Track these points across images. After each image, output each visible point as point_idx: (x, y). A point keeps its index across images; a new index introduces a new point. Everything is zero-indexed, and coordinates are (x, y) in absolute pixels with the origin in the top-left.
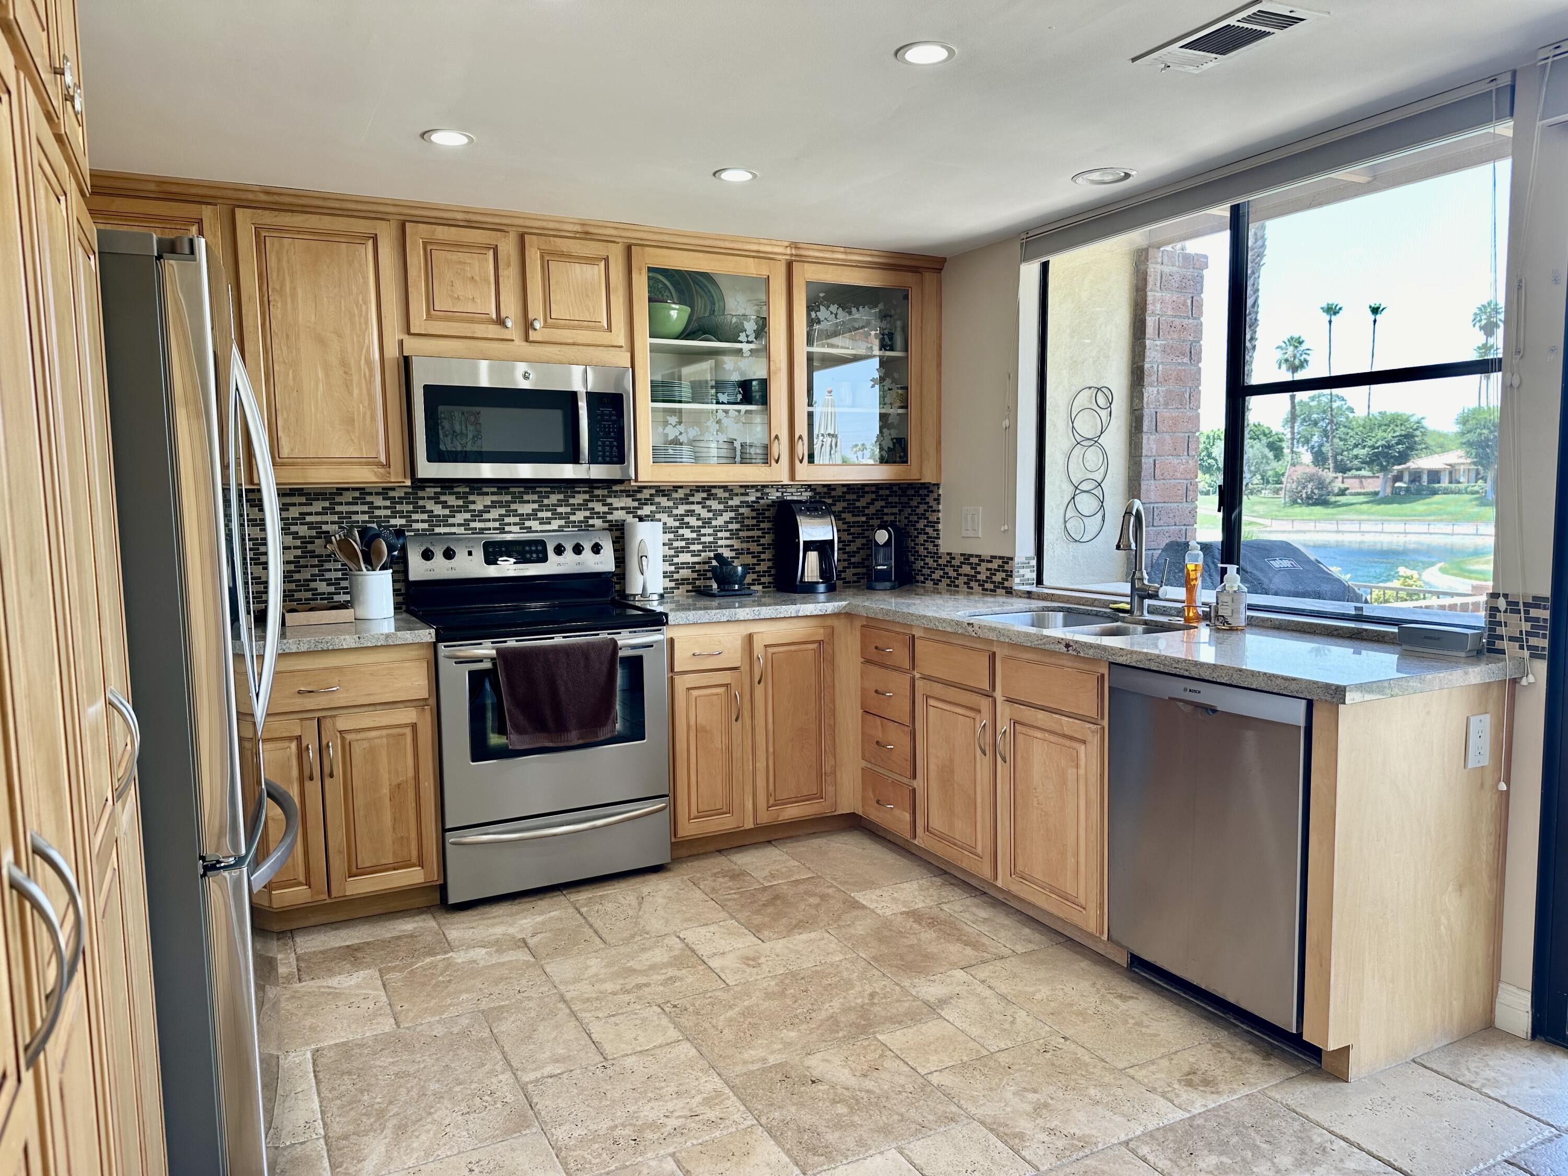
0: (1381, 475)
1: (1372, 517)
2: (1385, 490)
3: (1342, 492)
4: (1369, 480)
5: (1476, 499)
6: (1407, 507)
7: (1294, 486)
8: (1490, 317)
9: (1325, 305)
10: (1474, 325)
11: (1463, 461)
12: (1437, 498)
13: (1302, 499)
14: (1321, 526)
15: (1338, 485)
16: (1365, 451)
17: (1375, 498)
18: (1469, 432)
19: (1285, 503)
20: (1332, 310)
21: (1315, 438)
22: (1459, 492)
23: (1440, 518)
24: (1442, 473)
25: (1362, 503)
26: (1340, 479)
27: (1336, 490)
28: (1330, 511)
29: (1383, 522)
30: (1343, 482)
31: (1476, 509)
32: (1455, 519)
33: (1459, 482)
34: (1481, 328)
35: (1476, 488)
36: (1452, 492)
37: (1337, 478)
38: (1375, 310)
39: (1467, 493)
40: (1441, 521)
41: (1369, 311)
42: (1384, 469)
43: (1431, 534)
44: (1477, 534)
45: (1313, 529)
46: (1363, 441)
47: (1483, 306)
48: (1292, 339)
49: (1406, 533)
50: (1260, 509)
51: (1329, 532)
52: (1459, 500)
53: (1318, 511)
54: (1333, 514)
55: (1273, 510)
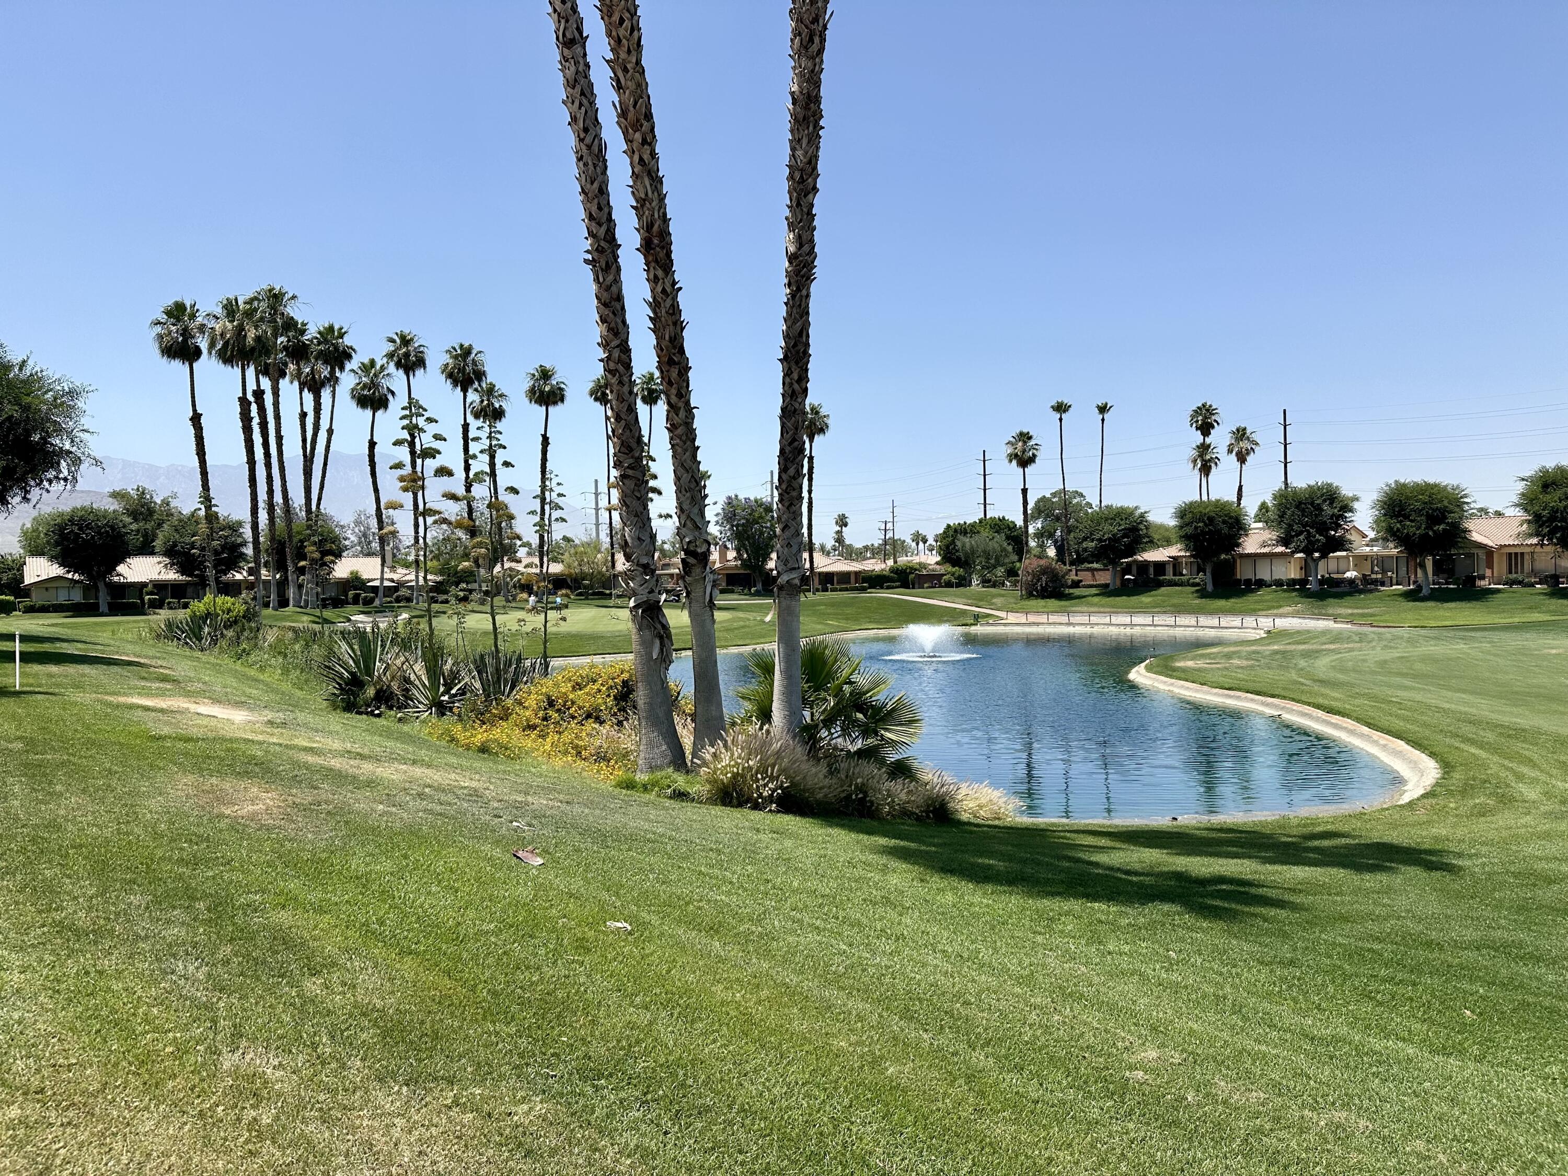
0: (1110, 567)
1: (1102, 610)
2: (1114, 583)
3: (1076, 584)
4: (1100, 573)
5: (1197, 591)
6: (1134, 599)
7: (1029, 578)
8: (1206, 418)
9: (1054, 403)
10: (1191, 425)
11: (1182, 554)
12: (1163, 590)
13: (1037, 592)
14: (1053, 618)
15: (1072, 576)
16: (1093, 544)
17: (1106, 591)
18: (1187, 525)
19: (1022, 595)
20: (1061, 408)
21: (1058, 533)
22: (1181, 584)
23: (1164, 609)
24: (1167, 566)
25: (1093, 596)
26: (1074, 572)
27: (1070, 582)
28: (1063, 603)
30: (1077, 575)
31: (1197, 601)
32: (1178, 610)
33: (1182, 575)
34: (1197, 429)
35: (1197, 580)
36: (1177, 584)
37: (1071, 570)
38: (1103, 409)
39: (1189, 585)
40: (1165, 612)
41: (1097, 411)
42: (1114, 562)
43: (1156, 626)
44: (1197, 626)
45: (1045, 621)
46: (1091, 534)
47: (1198, 408)
48: (1021, 434)
49: (1132, 625)
50: (998, 601)
51: (1061, 624)
52: (1182, 592)
53: (1053, 603)
54: (1066, 606)
55: (1010, 603)
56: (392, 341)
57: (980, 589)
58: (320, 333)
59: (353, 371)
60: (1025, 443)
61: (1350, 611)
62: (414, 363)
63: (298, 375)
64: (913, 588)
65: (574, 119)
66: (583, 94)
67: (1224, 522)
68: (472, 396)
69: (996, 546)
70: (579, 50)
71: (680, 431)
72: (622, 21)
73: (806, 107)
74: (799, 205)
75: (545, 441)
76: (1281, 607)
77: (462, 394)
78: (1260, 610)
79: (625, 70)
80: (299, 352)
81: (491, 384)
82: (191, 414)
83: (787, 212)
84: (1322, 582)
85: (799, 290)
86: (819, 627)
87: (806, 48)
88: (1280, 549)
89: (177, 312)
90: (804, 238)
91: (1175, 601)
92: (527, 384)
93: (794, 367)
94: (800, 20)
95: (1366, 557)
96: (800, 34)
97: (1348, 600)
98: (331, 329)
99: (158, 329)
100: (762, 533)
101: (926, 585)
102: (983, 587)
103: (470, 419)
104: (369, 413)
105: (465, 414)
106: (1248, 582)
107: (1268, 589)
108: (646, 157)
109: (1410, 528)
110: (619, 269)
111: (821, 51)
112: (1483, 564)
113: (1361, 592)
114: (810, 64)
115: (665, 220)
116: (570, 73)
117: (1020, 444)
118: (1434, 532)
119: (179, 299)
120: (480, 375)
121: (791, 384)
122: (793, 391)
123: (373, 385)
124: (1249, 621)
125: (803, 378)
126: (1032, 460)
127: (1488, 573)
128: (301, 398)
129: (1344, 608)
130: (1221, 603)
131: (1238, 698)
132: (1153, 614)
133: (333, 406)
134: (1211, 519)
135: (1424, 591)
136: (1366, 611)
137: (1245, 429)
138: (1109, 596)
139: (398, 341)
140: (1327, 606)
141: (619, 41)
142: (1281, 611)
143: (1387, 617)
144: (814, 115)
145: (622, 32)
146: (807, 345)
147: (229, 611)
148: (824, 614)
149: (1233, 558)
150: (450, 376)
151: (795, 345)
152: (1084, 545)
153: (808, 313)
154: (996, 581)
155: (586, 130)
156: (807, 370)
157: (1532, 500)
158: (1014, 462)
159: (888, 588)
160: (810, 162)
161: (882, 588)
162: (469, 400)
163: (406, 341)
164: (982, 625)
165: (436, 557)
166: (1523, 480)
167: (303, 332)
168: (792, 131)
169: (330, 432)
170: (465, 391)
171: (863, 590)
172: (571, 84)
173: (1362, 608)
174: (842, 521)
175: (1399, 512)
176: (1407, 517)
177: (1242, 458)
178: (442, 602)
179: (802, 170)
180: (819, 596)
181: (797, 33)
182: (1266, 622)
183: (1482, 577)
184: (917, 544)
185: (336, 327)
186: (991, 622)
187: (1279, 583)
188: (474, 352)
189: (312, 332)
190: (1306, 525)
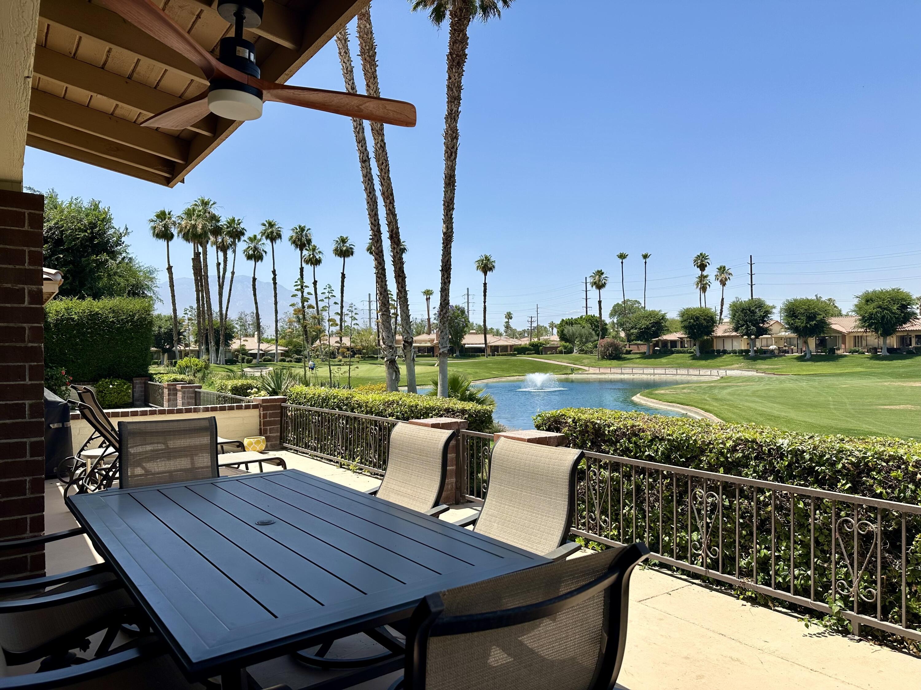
0: (647, 343)
1: (640, 366)
2: (649, 351)
3: (629, 352)
4: (642, 346)
5: (691, 356)
7: (603, 349)
8: (702, 261)
9: (618, 253)
10: (694, 265)
11: (683, 336)
12: (674, 355)
13: (607, 356)
15: (627, 348)
16: (636, 331)
17: (644, 356)
18: (685, 321)
19: (599, 358)
20: (622, 256)
22: (684, 352)
23: (672, 366)
24: (677, 343)
25: (636, 358)
26: (628, 346)
27: (625, 351)
28: (620, 362)
29: (643, 368)
31: (690, 362)
32: (679, 366)
33: (684, 347)
34: (698, 267)
35: (692, 350)
36: (681, 352)
38: (645, 257)
39: (687, 353)
40: (672, 367)
41: (642, 258)
42: (647, 340)
43: (666, 374)
44: (688, 375)
45: (609, 372)
46: (636, 325)
47: (698, 256)
48: (598, 272)
49: (654, 374)
50: (586, 361)
51: (617, 373)
52: (683, 357)
53: (615, 362)
54: (621, 364)
55: (592, 362)
56: (264, 225)
57: (577, 355)
58: (228, 222)
59: (245, 241)
60: (600, 276)
61: (767, 367)
62: (276, 237)
63: (215, 243)
64: (542, 354)
65: (366, 189)
66: (369, 180)
67: (704, 319)
68: (305, 252)
69: (586, 331)
70: (368, 164)
71: (402, 299)
72: (383, 163)
73: (450, 179)
74: (447, 215)
75: (343, 276)
76: (733, 364)
77: (300, 252)
78: (722, 366)
79: (384, 179)
80: (217, 231)
81: (314, 246)
82: (167, 266)
83: (443, 217)
84: (756, 352)
85: (447, 245)
86: (487, 375)
87: (450, 158)
88: (734, 334)
89: (162, 216)
90: (449, 227)
91: (679, 361)
92: (334, 247)
93: (445, 273)
94: (447, 147)
95: (781, 338)
96: (447, 152)
97: (768, 361)
98: (233, 220)
99: (152, 224)
100: (459, 324)
101: (548, 353)
102: (579, 353)
103: (304, 265)
104: (252, 262)
105: (301, 262)
106: (719, 352)
107: (728, 355)
108: (391, 208)
109: (798, 323)
110: (382, 241)
111: (455, 158)
112: (840, 341)
113: (776, 356)
114: (451, 163)
115: (397, 228)
116: (365, 172)
117: (597, 277)
118: (810, 325)
119: (162, 209)
120: (309, 241)
121: (444, 280)
122: (445, 282)
123: (255, 249)
124: (715, 372)
125: (449, 277)
126: (603, 285)
127: (843, 346)
128: (217, 256)
129: (763, 365)
130: (703, 362)
131: (673, 406)
132: (665, 368)
133: (234, 260)
134: (697, 318)
135: (807, 356)
136: (775, 367)
137: (724, 267)
138: (645, 359)
139: (267, 225)
140: (756, 364)
141: (382, 170)
142: (733, 366)
143: (784, 370)
144: (453, 182)
145: (383, 167)
146: (451, 265)
147: (197, 365)
148: (491, 368)
149: (712, 338)
150: (294, 242)
151: (445, 265)
152: (632, 331)
153: (450, 254)
154: (587, 351)
155: (370, 193)
156: (450, 274)
157: (860, 308)
158: (594, 287)
159: (528, 354)
160: (451, 200)
161: (525, 354)
162: (303, 255)
163: (271, 225)
164: (575, 374)
165: (283, 338)
166: (857, 297)
167: (218, 221)
168: (444, 188)
169: (233, 273)
170: (301, 250)
171: (514, 355)
172: (365, 176)
173: (774, 365)
174: (509, 316)
175: (793, 314)
176: (796, 317)
177: (723, 283)
178: (288, 362)
179: (448, 202)
180: (490, 359)
181: (446, 152)
182: (722, 373)
183: (838, 349)
184: (552, 329)
185: (236, 219)
186: (580, 372)
187: (734, 352)
188: (306, 229)
189: (223, 222)
190: (746, 321)
